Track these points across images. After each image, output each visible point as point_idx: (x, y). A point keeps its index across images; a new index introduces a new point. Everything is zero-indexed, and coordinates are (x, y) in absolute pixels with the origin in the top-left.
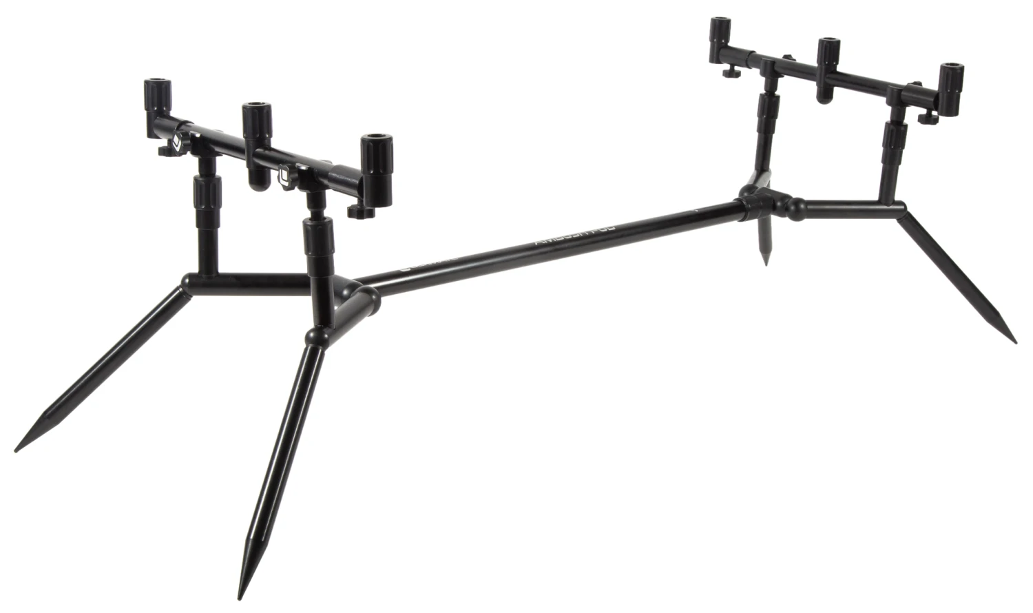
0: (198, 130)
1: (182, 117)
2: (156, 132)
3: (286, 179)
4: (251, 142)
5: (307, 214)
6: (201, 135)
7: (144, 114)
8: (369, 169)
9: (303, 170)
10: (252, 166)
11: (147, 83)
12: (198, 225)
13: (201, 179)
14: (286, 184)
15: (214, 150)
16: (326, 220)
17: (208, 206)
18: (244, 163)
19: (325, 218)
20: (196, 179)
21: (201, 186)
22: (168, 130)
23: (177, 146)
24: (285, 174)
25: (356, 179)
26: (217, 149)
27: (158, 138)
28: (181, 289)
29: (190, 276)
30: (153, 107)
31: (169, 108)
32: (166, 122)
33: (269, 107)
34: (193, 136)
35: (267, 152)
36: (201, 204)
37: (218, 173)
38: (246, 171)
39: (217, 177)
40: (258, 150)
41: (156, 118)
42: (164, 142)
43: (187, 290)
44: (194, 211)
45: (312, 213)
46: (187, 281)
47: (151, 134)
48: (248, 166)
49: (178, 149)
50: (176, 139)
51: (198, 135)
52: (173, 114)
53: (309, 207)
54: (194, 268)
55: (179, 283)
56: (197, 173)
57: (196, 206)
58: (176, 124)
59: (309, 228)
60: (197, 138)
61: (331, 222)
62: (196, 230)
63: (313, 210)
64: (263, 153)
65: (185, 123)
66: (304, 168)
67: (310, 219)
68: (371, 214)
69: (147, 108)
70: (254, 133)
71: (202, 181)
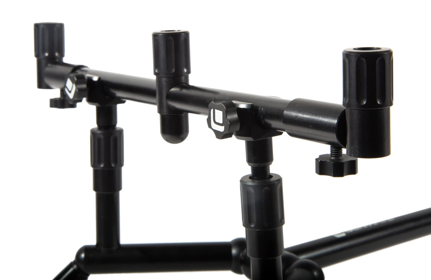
0: (95, 73)
1: (76, 63)
2: (47, 81)
3: (221, 122)
4: (164, 79)
5: (247, 170)
6: (99, 79)
7: (34, 61)
8: (359, 99)
9: (243, 109)
10: (165, 111)
11: (37, 26)
12: (96, 188)
13: (99, 132)
14: (221, 129)
15: (114, 94)
16: (272, 179)
17: (108, 164)
18: (155, 108)
19: (271, 176)
20: (93, 133)
21: (99, 140)
22: (61, 78)
23: (70, 92)
24: (219, 115)
25: (333, 117)
26: (119, 94)
27: (48, 87)
28: (75, 267)
29: (86, 249)
30: (44, 52)
31: (62, 54)
32: (59, 69)
33: (186, 35)
34: (90, 80)
35: (185, 91)
36: (99, 162)
37: (120, 124)
38: (157, 117)
39: (117, 129)
40: (173, 90)
41: (46, 66)
42: (55, 93)
43: (82, 266)
44: (91, 170)
45: (254, 170)
46: (83, 255)
47: (42, 85)
48: (160, 111)
49: (71, 96)
50: (69, 84)
51: (95, 79)
52: (66, 60)
53: (249, 161)
54: (92, 240)
55: (72, 258)
56: (95, 126)
57: (93, 165)
58: (70, 70)
59: (252, 190)
60: (94, 82)
61: (279, 180)
62: (94, 194)
63: (256, 165)
64: (180, 92)
65: (79, 67)
66: (243, 106)
67: (251, 177)
68: (353, 169)
69: (37, 55)
70: (168, 67)
71: (101, 134)
